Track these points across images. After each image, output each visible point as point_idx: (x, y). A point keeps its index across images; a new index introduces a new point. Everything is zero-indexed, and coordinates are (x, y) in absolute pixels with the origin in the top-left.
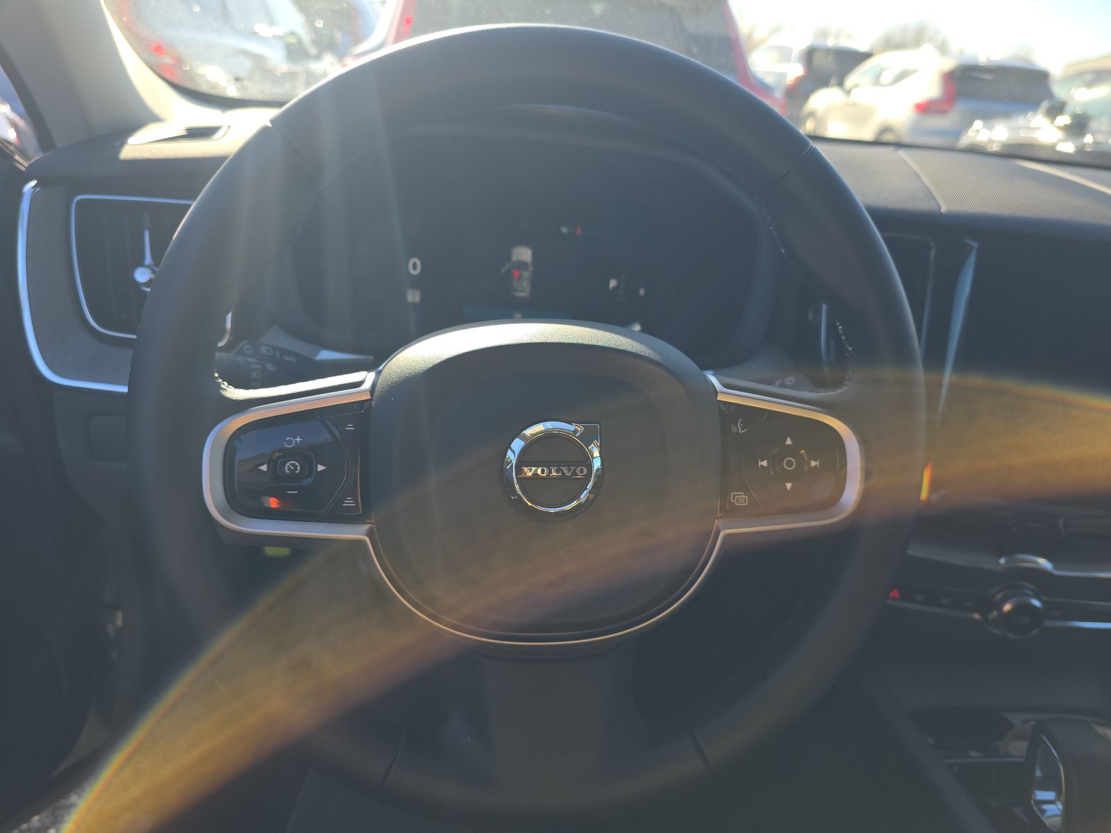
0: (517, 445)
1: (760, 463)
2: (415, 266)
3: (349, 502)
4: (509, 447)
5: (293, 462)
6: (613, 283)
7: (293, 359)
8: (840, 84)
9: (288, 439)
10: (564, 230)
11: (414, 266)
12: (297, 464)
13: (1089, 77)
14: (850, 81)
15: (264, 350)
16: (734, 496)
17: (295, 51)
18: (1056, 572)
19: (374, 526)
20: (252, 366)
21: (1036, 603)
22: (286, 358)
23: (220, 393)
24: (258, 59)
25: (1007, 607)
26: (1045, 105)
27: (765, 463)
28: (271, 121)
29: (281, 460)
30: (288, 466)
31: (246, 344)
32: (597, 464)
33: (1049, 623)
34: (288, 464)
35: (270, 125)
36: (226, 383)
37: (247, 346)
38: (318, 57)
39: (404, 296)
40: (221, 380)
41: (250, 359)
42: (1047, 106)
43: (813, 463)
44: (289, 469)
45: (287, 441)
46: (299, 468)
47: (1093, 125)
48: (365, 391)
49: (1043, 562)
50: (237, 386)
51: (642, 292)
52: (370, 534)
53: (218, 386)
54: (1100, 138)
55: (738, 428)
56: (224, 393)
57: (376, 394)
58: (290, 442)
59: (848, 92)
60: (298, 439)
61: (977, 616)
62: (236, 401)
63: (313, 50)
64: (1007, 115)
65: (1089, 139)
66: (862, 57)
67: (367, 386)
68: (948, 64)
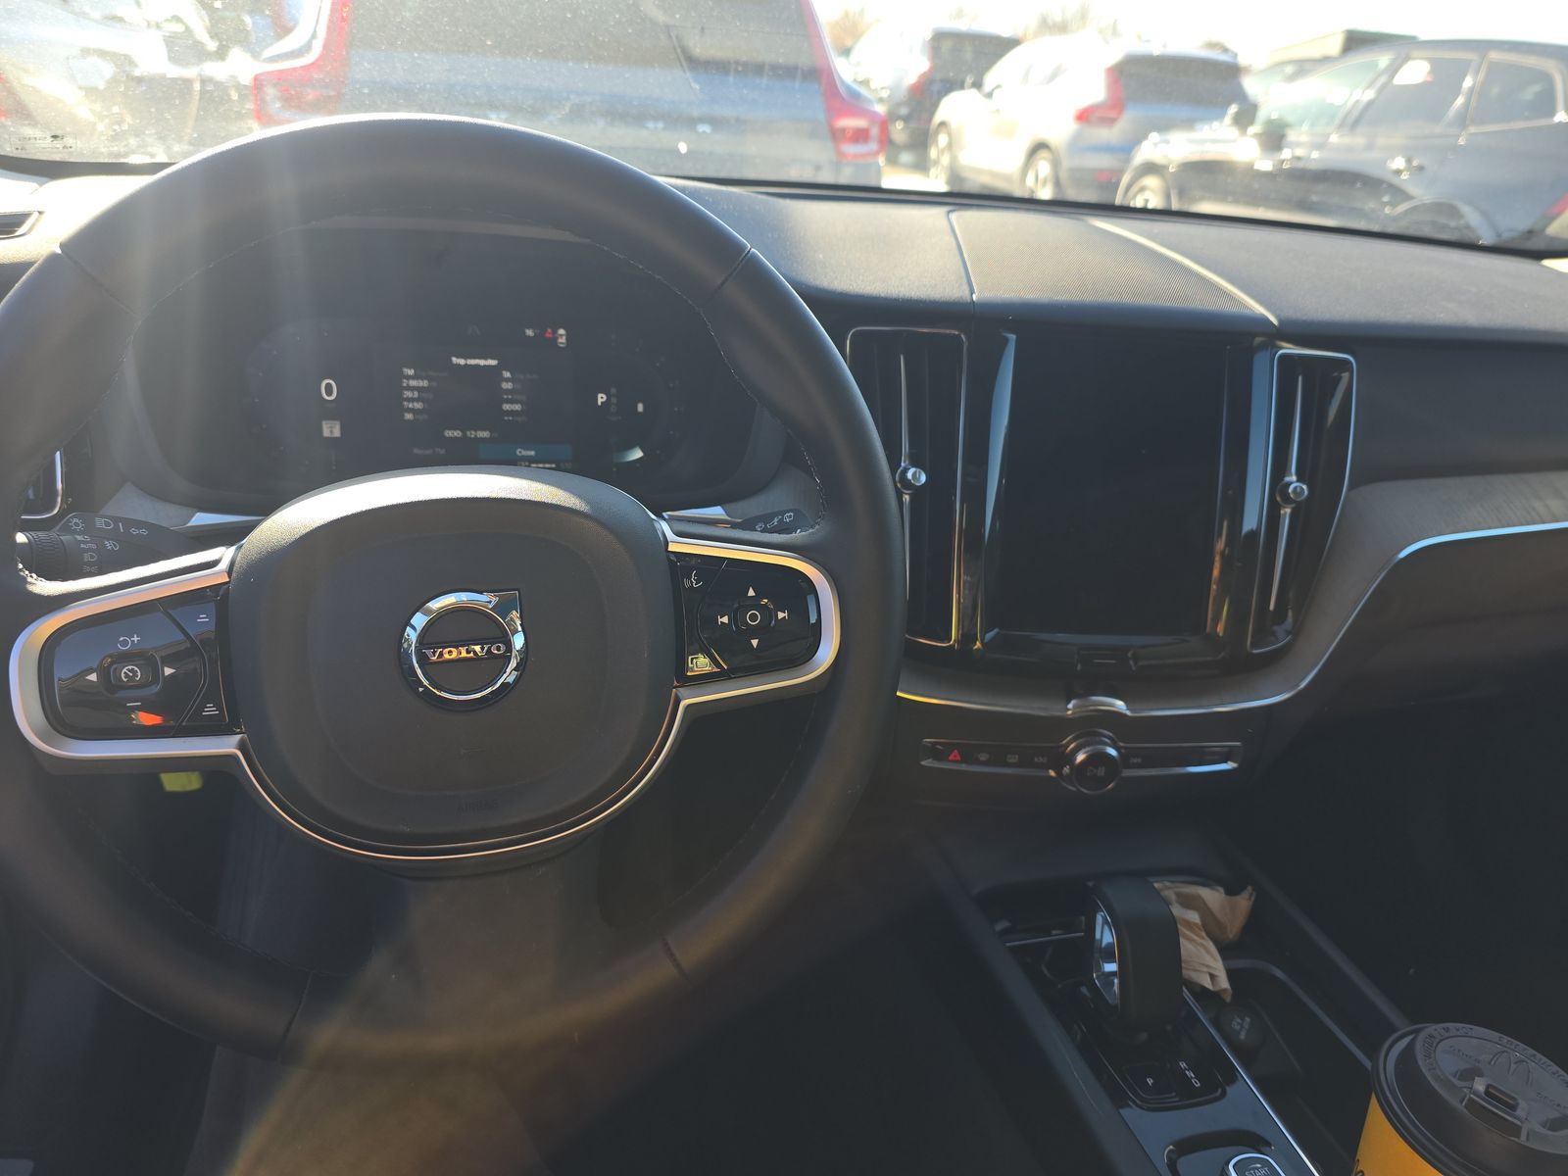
0: (419, 620)
1: (720, 620)
2: (329, 388)
3: (210, 710)
4: (408, 623)
5: (130, 667)
6: (601, 398)
7: (144, 532)
8: (978, 85)
9: (122, 639)
10: (530, 332)
11: (329, 390)
12: (136, 669)
13: (1289, 69)
14: (990, 79)
15: (100, 523)
16: (692, 659)
17: (182, 47)
18: (1128, 713)
19: (246, 736)
20: (82, 546)
21: (1112, 752)
22: (134, 531)
23: (27, 591)
24: (123, 61)
25: (1081, 757)
26: (1233, 109)
27: (725, 619)
28: (62, 246)
29: (115, 666)
30: (125, 673)
31: (74, 517)
32: (519, 641)
33: (1127, 773)
34: (125, 670)
35: (59, 251)
36: (34, 575)
37: (76, 520)
38: (221, 54)
39: (320, 430)
40: (27, 572)
41: (79, 538)
42: (1236, 110)
43: (781, 615)
44: (127, 675)
45: (121, 642)
46: (139, 674)
47: (1292, 136)
48: (220, 572)
49: (1120, 705)
50: (50, 578)
51: (640, 408)
52: (242, 746)
53: (24, 580)
54: (1299, 152)
55: (692, 582)
56: (31, 588)
57: (234, 575)
58: (125, 643)
59: (989, 95)
60: (136, 639)
61: (1052, 773)
62: (49, 597)
63: (212, 46)
64: (1189, 124)
65: (1286, 154)
66: (1009, 44)
67: (223, 565)
68: (1115, 55)
